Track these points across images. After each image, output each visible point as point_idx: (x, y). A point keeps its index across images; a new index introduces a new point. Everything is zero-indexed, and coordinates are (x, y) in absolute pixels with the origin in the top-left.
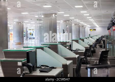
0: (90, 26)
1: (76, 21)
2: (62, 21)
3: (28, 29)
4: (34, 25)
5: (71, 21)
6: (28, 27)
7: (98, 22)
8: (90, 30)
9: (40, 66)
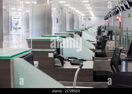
0: (84, 15)
1: (70, 9)
2: (55, 9)
3: (13, 17)
4: (21, 13)
5: (66, 8)
6: (12, 15)
7: (95, 10)
8: (84, 19)
9: (67, 58)
